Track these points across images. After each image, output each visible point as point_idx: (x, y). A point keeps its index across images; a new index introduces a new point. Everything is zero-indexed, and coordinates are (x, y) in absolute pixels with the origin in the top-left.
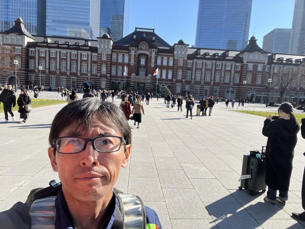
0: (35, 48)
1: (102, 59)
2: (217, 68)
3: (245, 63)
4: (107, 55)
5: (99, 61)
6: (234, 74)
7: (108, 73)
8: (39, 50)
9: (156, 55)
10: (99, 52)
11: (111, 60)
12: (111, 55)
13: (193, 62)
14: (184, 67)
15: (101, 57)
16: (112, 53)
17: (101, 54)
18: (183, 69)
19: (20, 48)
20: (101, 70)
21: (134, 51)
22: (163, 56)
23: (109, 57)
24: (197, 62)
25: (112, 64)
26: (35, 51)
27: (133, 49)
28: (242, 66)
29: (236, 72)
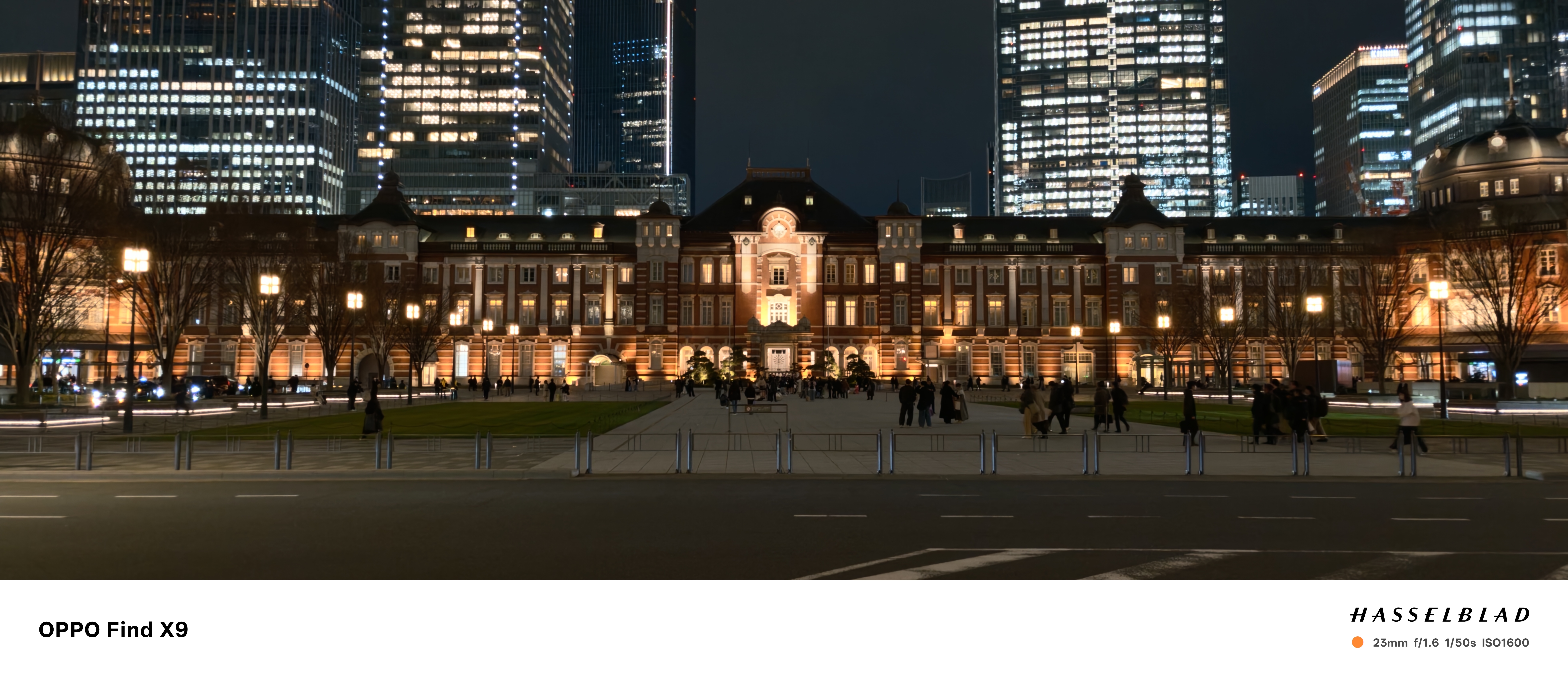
0: (442, 261)
1: (652, 279)
2: (1024, 281)
3: (1111, 258)
4: (667, 265)
5: (642, 286)
6: (1083, 300)
7: (673, 323)
8: (452, 267)
9: (821, 256)
10: (641, 259)
11: (679, 279)
12: (679, 265)
13: (942, 270)
14: (912, 287)
15: (647, 272)
16: (680, 259)
17: (647, 265)
18: (912, 294)
19: (397, 263)
20: (647, 314)
21: (749, 246)
22: (841, 257)
23: (673, 273)
24: (957, 267)
25: (682, 290)
26: (441, 268)
27: (746, 240)
28: (1104, 272)
29: (1086, 290)
